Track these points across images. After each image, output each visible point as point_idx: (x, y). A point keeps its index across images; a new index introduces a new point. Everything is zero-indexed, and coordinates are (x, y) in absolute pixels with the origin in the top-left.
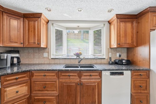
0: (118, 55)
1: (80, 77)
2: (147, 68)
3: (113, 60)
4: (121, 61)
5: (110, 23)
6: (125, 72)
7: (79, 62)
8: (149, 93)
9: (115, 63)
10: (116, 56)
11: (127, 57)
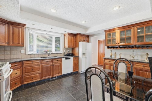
0: (68, 52)
1: (52, 62)
2: (78, 56)
3: (66, 54)
4: (69, 54)
5: (64, 35)
6: (71, 58)
7: (49, 56)
8: (78, 65)
9: (67, 55)
10: (67, 52)
11: (72, 52)
